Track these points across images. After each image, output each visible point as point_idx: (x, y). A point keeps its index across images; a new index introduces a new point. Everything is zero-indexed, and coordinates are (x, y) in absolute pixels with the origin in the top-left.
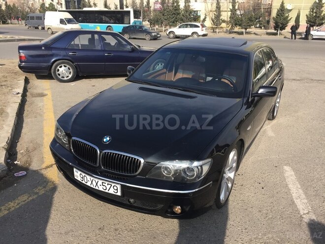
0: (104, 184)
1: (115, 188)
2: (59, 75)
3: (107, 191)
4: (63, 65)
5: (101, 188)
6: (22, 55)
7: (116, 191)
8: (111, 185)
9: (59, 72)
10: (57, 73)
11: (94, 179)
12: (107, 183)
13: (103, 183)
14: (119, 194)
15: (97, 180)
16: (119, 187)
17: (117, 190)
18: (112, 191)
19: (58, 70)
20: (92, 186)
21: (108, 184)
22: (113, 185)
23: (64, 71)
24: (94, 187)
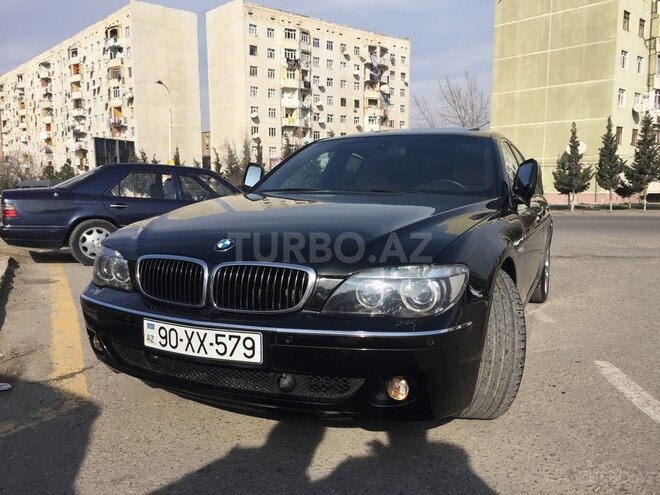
0: (220, 339)
1: (249, 344)
2: (85, 249)
3: (226, 357)
4: (94, 229)
5: (212, 354)
6: (9, 207)
7: (250, 353)
8: (239, 338)
9: (85, 244)
10: (81, 245)
11: (196, 331)
12: (227, 334)
13: (217, 336)
14: (258, 359)
15: (202, 332)
16: (257, 338)
17: (253, 348)
18: (239, 356)
19: (84, 240)
20: (190, 353)
21: (231, 337)
22: (243, 336)
23: (96, 242)
24: (196, 354)
